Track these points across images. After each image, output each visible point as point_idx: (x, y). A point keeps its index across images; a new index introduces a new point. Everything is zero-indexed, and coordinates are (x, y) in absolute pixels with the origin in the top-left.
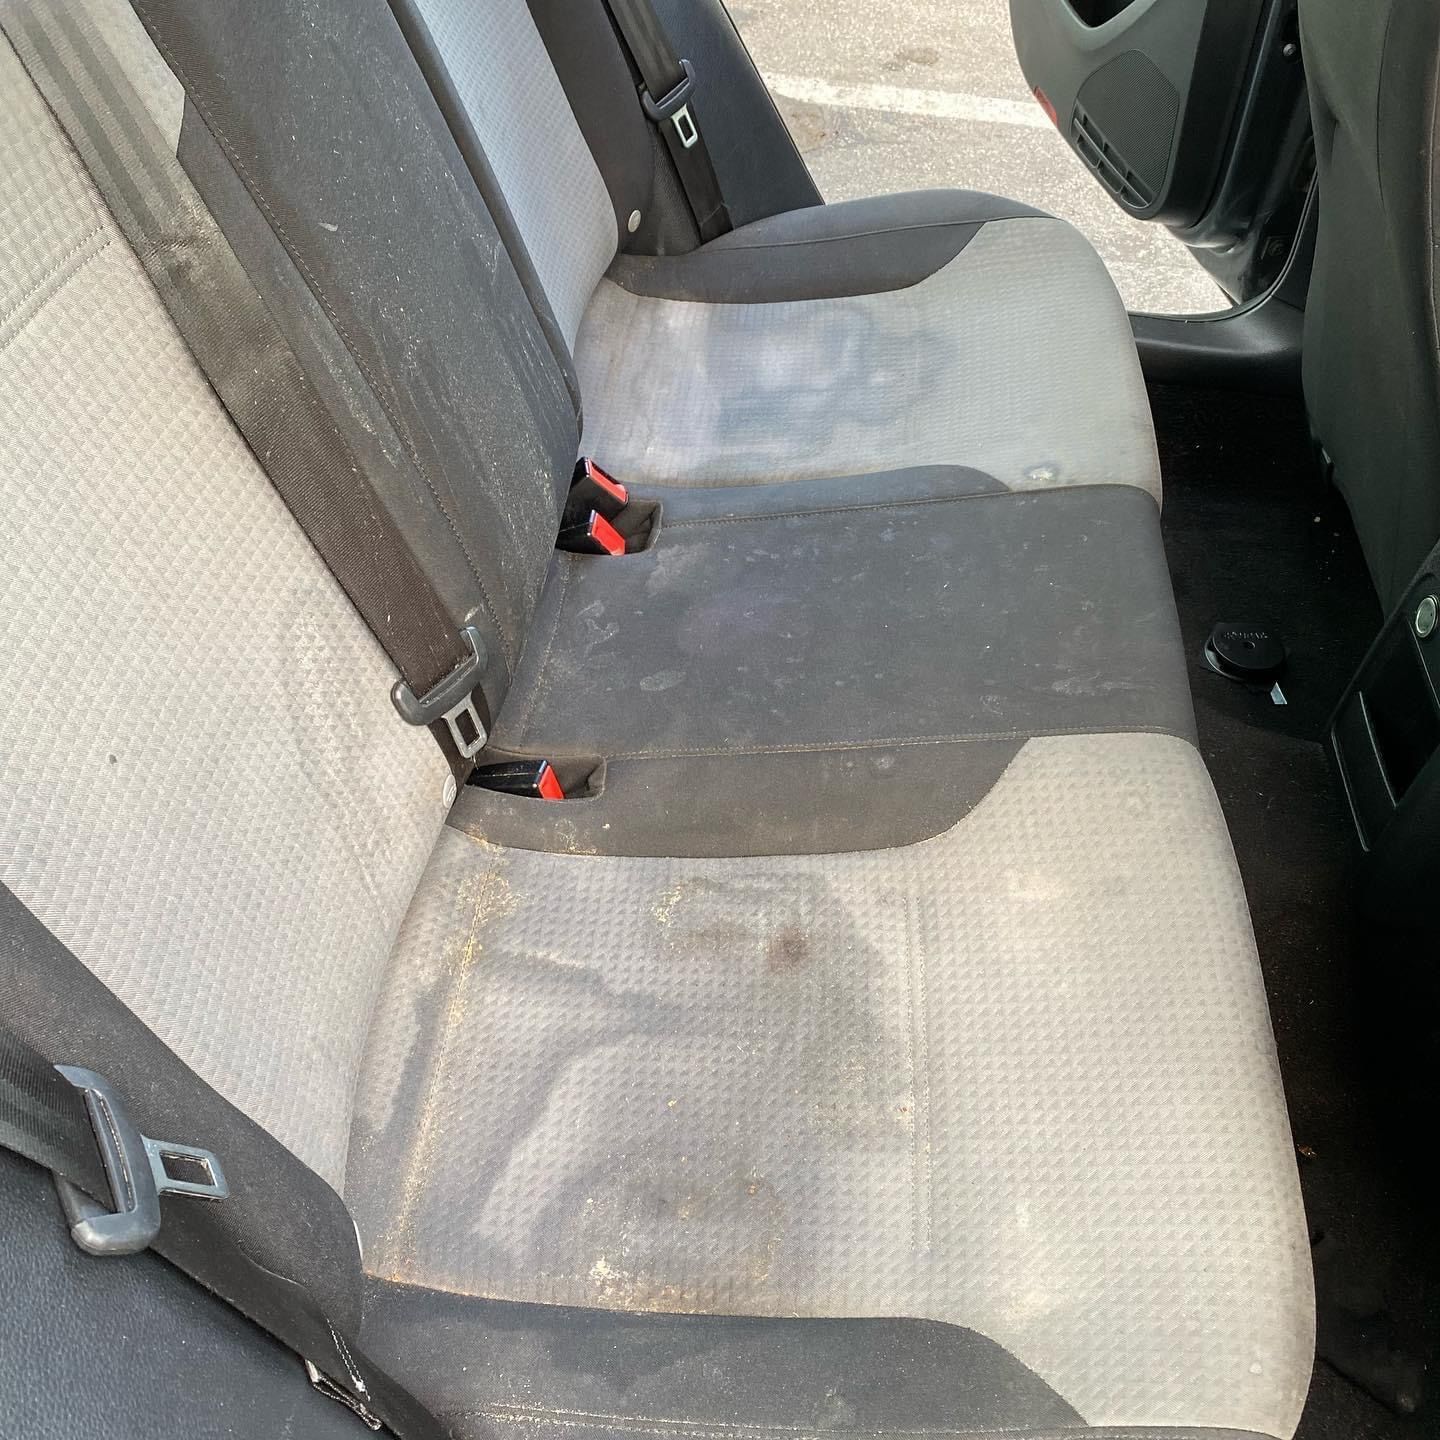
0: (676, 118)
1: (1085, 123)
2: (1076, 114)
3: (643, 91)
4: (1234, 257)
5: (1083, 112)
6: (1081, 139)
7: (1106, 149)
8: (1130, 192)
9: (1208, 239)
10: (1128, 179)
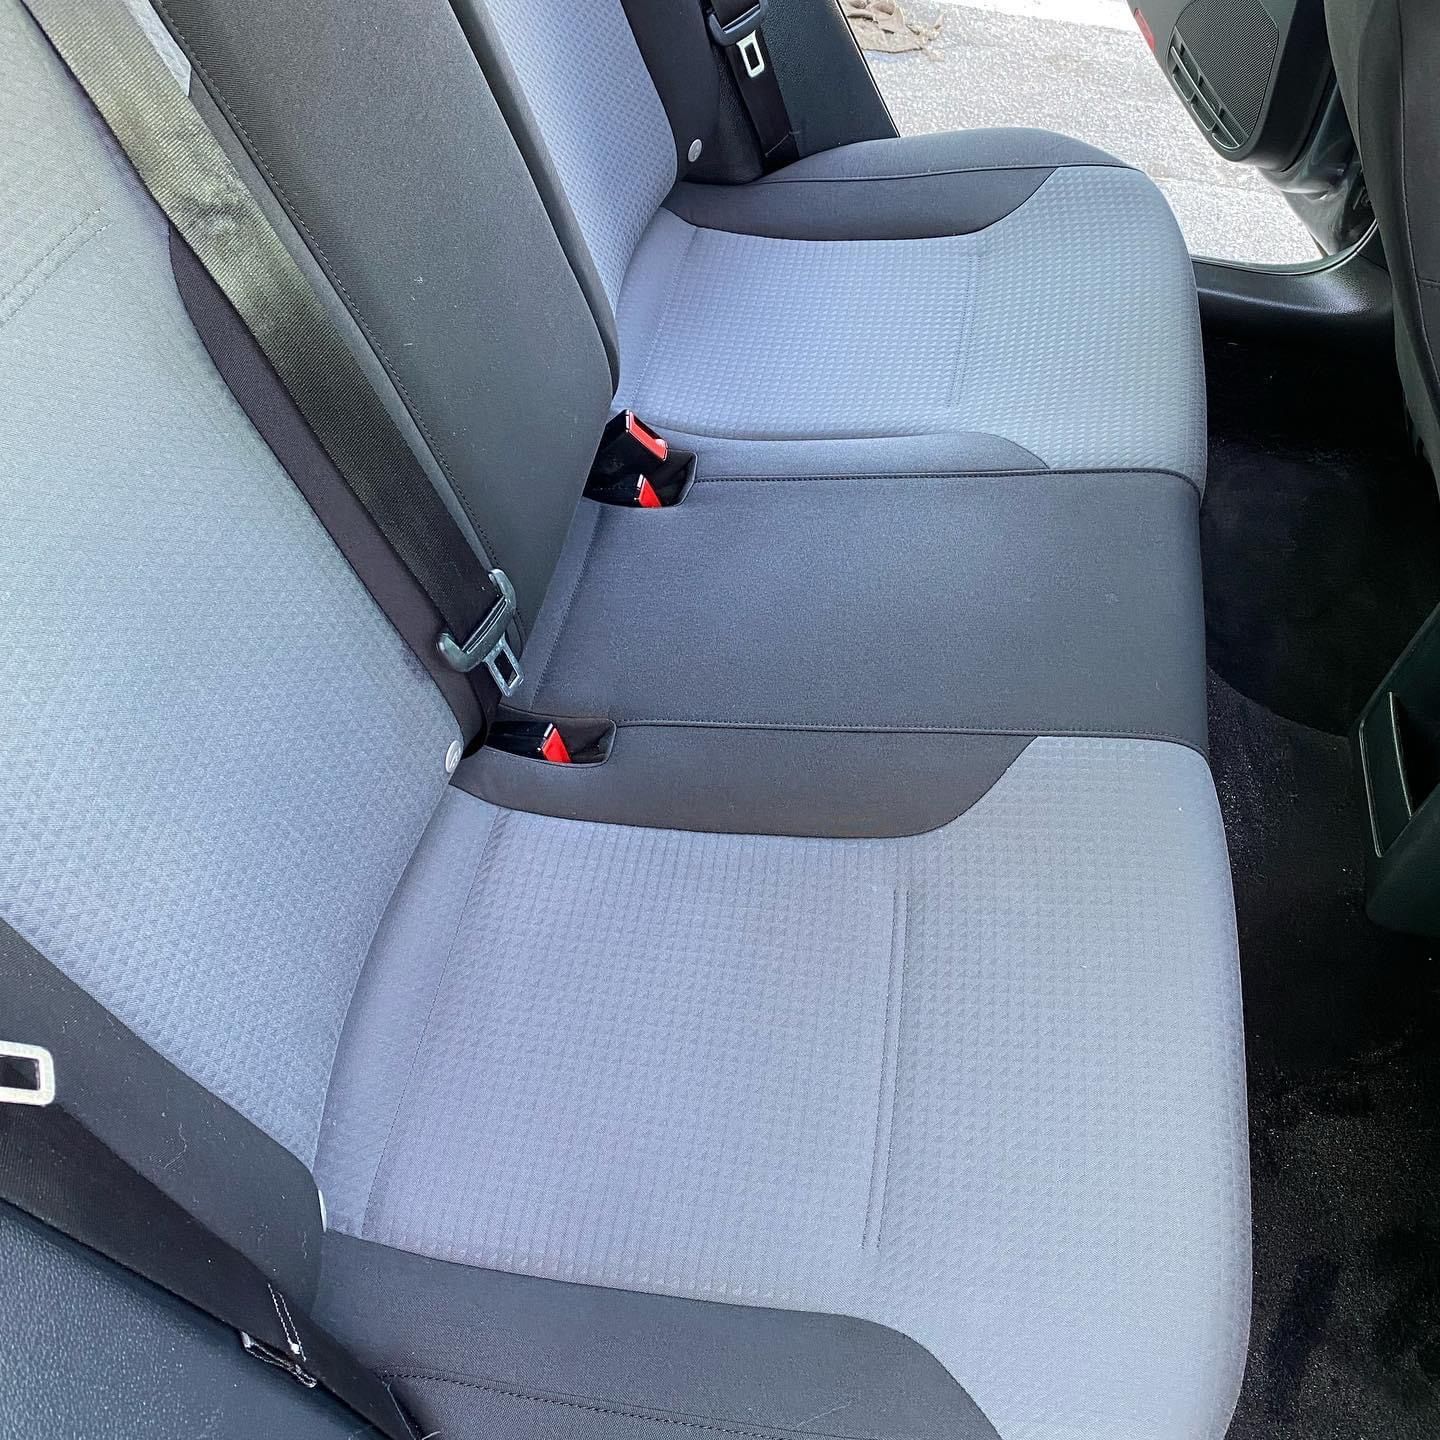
0: (743, 45)
1: (1182, 52)
2: (1173, 43)
3: (710, 13)
4: (1326, 204)
5: (1180, 41)
6: (1177, 70)
7: (1201, 83)
8: (1223, 130)
9: (1302, 183)
10: (1221, 117)
